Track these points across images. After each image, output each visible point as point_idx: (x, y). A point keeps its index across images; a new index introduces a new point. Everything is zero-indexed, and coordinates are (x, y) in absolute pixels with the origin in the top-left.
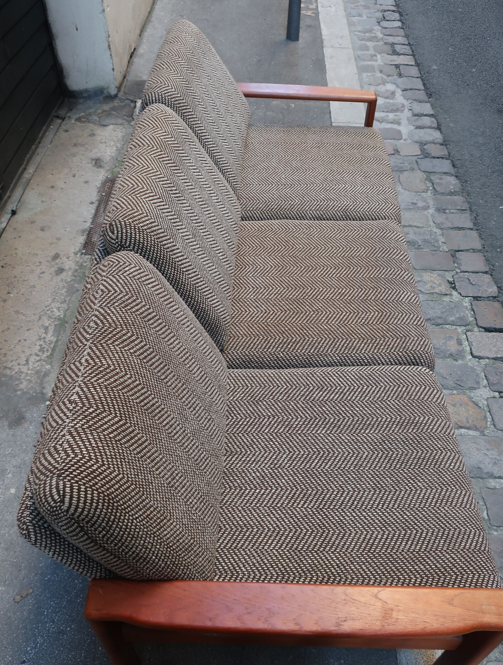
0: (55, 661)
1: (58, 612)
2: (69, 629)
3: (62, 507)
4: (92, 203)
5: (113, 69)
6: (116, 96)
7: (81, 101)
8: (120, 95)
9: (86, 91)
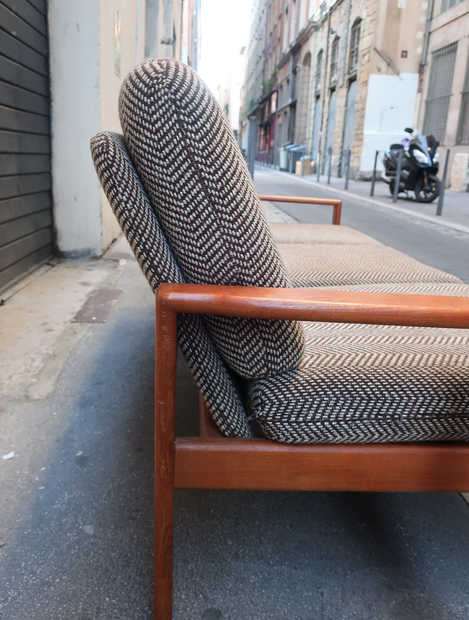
0: (36, 616)
1: (42, 564)
2: (58, 580)
3: (164, 81)
4: (81, 300)
5: (102, 234)
6: (101, 257)
7: (69, 260)
8: (105, 257)
9: (75, 252)
